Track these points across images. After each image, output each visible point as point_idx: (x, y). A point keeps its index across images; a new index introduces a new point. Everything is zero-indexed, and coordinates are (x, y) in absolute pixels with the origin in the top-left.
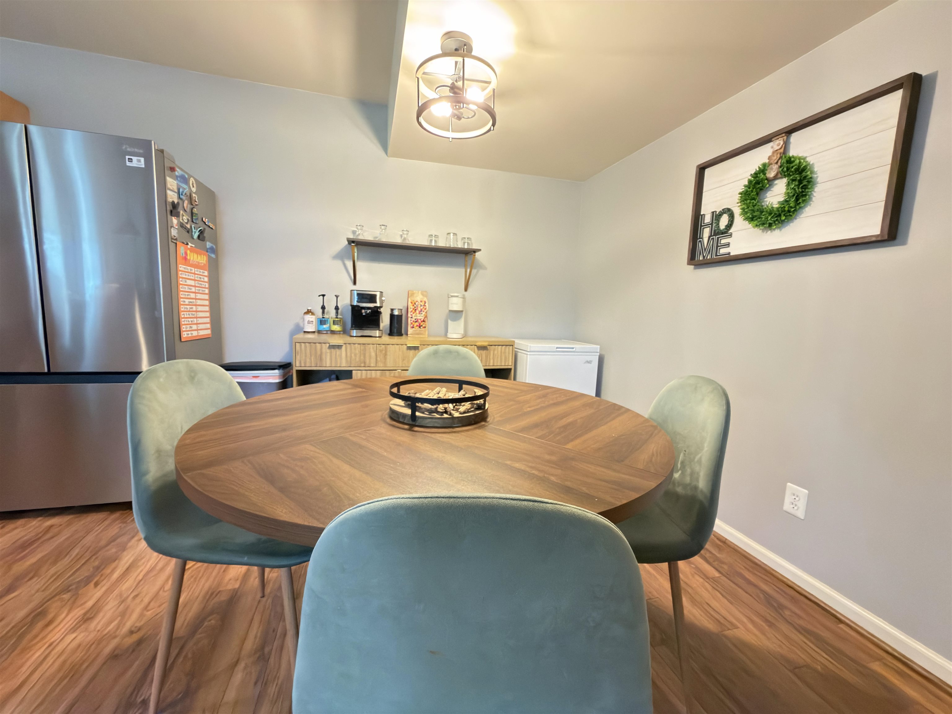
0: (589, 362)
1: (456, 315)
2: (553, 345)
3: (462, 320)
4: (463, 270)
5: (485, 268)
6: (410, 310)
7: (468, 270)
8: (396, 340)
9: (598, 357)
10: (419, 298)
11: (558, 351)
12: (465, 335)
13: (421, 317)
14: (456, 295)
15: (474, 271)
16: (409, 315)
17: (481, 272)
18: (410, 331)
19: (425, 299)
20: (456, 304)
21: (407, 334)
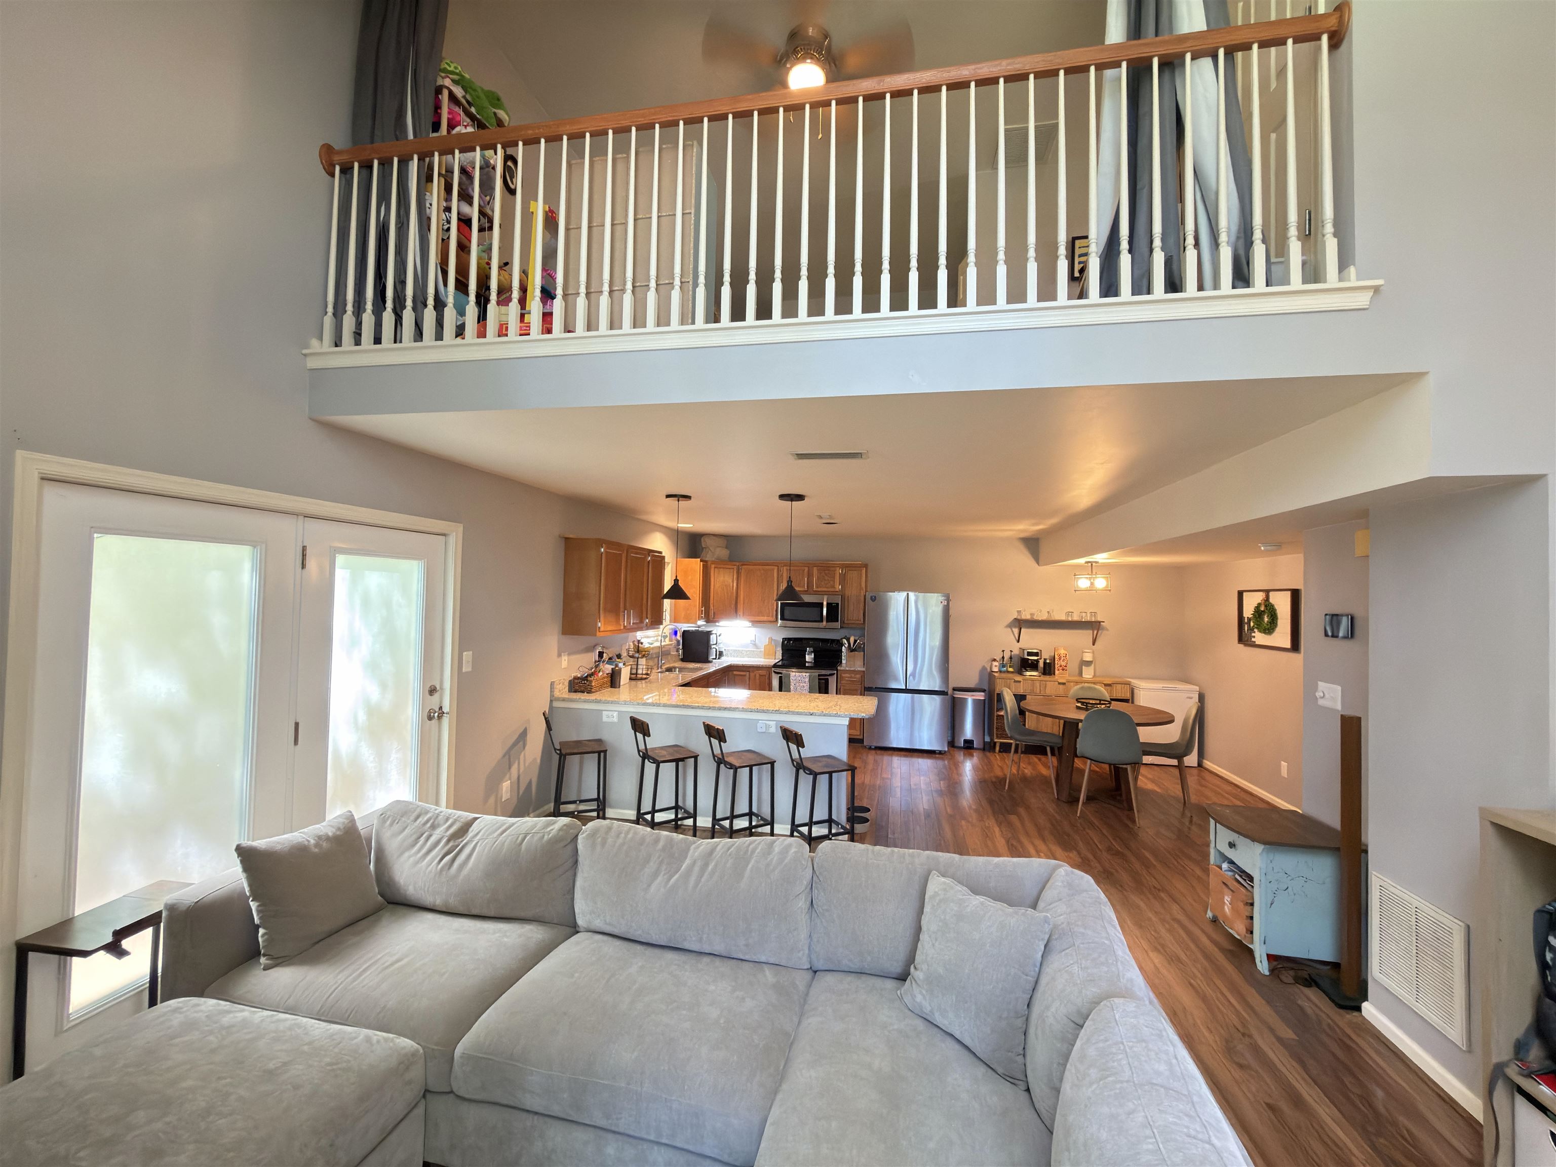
0: (1191, 698)
1: (1088, 663)
2: (1160, 685)
3: (1093, 665)
4: (1091, 631)
5: (1107, 630)
6: (1056, 660)
7: (1095, 632)
8: (1047, 678)
9: (1197, 695)
10: (1062, 652)
11: (1164, 689)
12: (1094, 676)
13: (1063, 664)
14: (1088, 651)
15: (1100, 632)
16: (1056, 662)
17: (1105, 632)
18: (1057, 672)
19: (1066, 652)
20: (1088, 657)
21: (1054, 674)
